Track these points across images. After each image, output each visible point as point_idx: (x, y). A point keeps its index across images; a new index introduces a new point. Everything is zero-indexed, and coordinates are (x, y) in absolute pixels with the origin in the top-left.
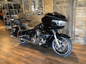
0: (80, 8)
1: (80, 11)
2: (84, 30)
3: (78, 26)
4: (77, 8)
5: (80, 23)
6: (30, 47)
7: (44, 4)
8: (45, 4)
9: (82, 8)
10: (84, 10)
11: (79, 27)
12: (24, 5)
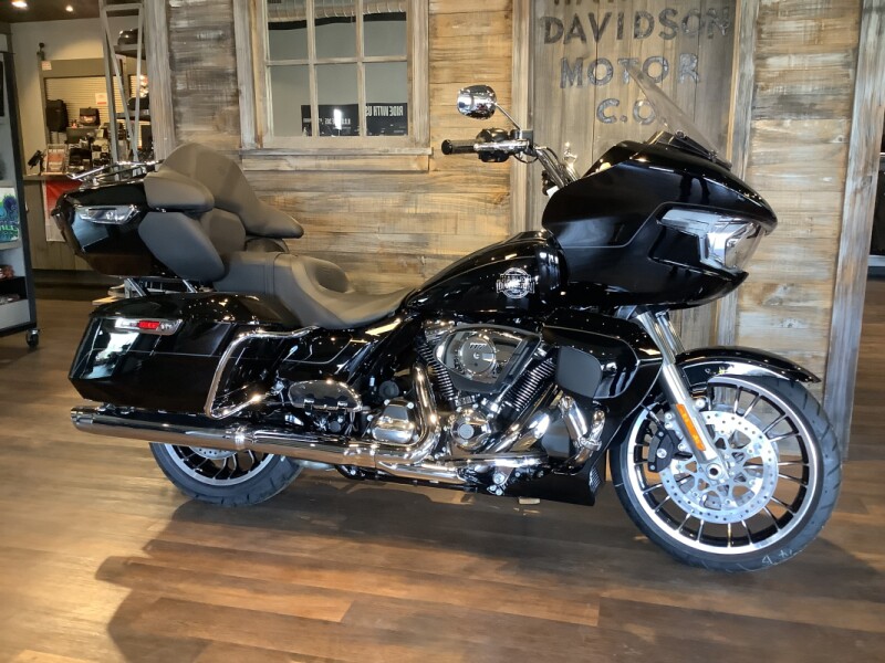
0: (788, 122)
1: (784, 149)
2: (820, 319)
3: (771, 287)
4: (760, 125)
5: (790, 257)
6: (331, 524)
7: (431, 70)
8: (444, 75)
9: (808, 126)
10: (822, 147)
11: (779, 293)
12: (173, 63)
